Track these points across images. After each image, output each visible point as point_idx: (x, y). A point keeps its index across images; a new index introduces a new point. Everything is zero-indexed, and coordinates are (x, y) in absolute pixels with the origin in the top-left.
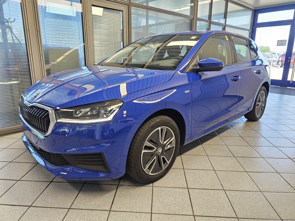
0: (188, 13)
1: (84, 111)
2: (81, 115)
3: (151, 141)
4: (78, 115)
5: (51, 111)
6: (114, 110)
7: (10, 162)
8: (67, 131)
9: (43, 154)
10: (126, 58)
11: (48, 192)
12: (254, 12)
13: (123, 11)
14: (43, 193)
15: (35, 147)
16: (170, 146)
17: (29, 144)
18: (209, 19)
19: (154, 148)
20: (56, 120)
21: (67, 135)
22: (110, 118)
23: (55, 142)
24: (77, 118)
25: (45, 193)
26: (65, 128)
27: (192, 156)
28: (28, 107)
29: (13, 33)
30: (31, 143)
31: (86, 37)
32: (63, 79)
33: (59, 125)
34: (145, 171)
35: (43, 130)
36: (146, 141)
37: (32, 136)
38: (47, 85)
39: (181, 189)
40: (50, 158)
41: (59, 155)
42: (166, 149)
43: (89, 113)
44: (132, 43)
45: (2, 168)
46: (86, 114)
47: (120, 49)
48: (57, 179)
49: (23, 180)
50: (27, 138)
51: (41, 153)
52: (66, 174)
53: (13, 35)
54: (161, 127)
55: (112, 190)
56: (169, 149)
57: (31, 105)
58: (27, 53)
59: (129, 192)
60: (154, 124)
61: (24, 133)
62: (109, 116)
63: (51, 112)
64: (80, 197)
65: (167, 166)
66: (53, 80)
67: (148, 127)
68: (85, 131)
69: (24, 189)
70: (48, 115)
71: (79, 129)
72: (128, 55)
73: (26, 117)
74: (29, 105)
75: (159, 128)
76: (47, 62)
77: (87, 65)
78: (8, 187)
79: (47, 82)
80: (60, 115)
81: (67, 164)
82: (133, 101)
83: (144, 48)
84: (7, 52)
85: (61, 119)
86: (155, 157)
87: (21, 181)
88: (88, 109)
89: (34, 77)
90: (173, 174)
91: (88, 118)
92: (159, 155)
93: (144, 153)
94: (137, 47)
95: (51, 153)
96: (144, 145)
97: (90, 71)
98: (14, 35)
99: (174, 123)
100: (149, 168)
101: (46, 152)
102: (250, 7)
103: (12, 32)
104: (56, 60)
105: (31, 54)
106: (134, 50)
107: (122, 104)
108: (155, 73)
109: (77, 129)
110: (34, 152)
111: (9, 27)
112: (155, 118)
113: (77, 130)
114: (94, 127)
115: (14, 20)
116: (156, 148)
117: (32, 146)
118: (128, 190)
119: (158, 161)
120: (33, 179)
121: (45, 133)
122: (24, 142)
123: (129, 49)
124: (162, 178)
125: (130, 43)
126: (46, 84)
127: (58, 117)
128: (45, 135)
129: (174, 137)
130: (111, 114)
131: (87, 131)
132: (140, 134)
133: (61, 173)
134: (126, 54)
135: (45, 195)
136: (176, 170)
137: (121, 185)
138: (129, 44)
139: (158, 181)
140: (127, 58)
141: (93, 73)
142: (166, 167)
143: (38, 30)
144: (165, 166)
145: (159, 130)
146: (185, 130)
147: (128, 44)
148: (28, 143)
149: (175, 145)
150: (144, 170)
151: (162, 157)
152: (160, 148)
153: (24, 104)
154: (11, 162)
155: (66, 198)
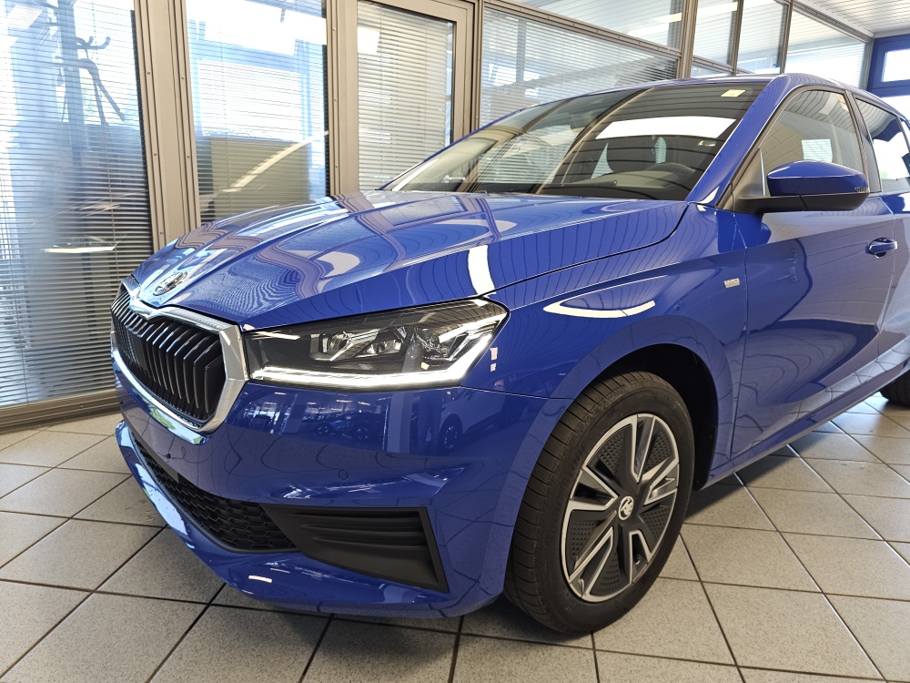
0: (662, 40)
1: (354, 339)
2: (344, 357)
3: (599, 467)
4: (330, 354)
5: (229, 337)
6: (470, 337)
7: (69, 519)
8: (274, 417)
9: (189, 498)
10: (460, 178)
11: (199, 644)
12: (871, 47)
13: (454, 23)
14: (177, 649)
15: (162, 471)
16: (660, 494)
17: (141, 455)
18: (729, 62)
19: (608, 497)
20: (249, 373)
21: (272, 431)
22: (457, 371)
23: (240, 458)
24: (327, 367)
25: (185, 651)
26: (269, 406)
27: (720, 531)
28: (144, 320)
29: (100, 86)
30: (146, 455)
31: (335, 103)
32: (253, 233)
33: (256, 392)
34: (571, 586)
35: (197, 410)
36: (584, 467)
37: (151, 428)
38: (202, 253)
39: (708, 666)
40: (214, 515)
41: (250, 508)
42: (647, 502)
43: (372, 351)
44: (483, 128)
45: (37, 539)
46: (361, 353)
47: (438, 150)
48: (231, 594)
49: (109, 590)
50: (133, 434)
51: (182, 496)
52: (269, 581)
53: (101, 93)
54: (640, 415)
55: (437, 653)
56: (656, 505)
57: (155, 313)
58: (144, 148)
59: (505, 668)
60: (616, 403)
61: (124, 416)
62: (453, 362)
63: (229, 342)
64: (316, 676)
65: (645, 568)
66: (221, 237)
67: (598, 411)
68: (343, 417)
69: (109, 627)
70: (218, 351)
71: (315, 411)
72: (466, 170)
73: (134, 359)
74: (147, 316)
75: (632, 420)
76: (206, 187)
77: (332, 194)
78: (53, 617)
79: (201, 245)
80: (264, 354)
81: (280, 542)
82: (547, 309)
83: (519, 144)
84: (79, 154)
85: (266, 368)
86: (610, 533)
87: (101, 595)
88: (372, 334)
89: (161, 230)
90: (663, 598)
91: (365, 367)
92: (622, 525)
93: (575, 512)
94: (496, 142)
95: (223, 499)
96: (578, 480)
97: (343, 208)
98: (105, 92)
99: (680, 404)
100: (587, 574)
101: (201, 492)
102: (861, 29)
103: (97, 80)
104: (234, 182)
105: (155, 151)
106: (485, 152)
107: (504, 315)
108: (604, 209)
109: (308, 410)
110: (152, 483)
111: (89, 65)
112: (619, 379)
113: (309, 415)
114: (379, 407)
115: (107, 43)
116: (616, 496)
117: (149, 464)
118: (500, 659)
119: (616, 552)
120: (144, 590)
121: (201, 418)
122: (124, 450)
123: (469, 148)
124: (625, 617)
125: (473, 129)
126: (197, 250)
127: (256, 361)
128: (204, 429)
129: (676, 462)
130: (458, 356)
131: (348, 418)
132: (567, 436)
133: (251, 577)
134: (462, 164)
135: (184, 658)
136: (672, 585)
137: (468, 635)
138: (471, 133)
139: (609, 629)
140: (464, 179)
141: (354, 215)
142: (640, 574)
143: (182, 75)
144: (638, 568)
145: (629, 426)
146: (713, 432)
147: (467, 132)
148: (138, 453)
149: (676, 490)
150: (569, 581)
151: (631, 534)
152: (629, 498)
153: (129, 310)
154: (71, 518)
155: (266, 675)
